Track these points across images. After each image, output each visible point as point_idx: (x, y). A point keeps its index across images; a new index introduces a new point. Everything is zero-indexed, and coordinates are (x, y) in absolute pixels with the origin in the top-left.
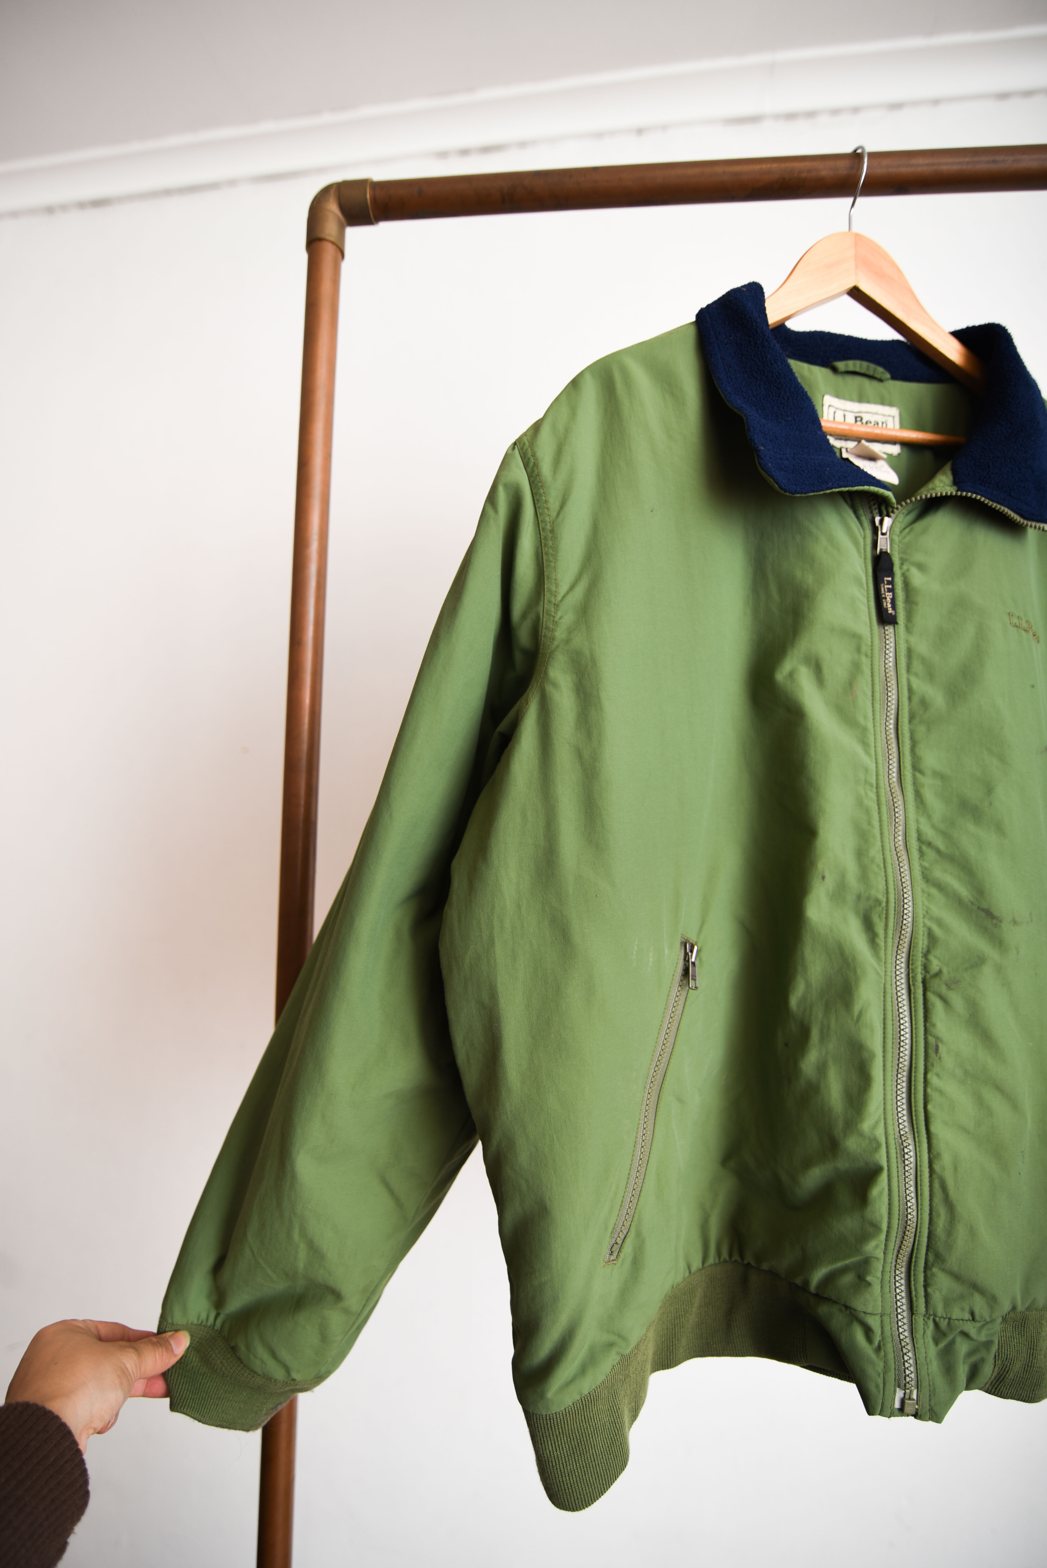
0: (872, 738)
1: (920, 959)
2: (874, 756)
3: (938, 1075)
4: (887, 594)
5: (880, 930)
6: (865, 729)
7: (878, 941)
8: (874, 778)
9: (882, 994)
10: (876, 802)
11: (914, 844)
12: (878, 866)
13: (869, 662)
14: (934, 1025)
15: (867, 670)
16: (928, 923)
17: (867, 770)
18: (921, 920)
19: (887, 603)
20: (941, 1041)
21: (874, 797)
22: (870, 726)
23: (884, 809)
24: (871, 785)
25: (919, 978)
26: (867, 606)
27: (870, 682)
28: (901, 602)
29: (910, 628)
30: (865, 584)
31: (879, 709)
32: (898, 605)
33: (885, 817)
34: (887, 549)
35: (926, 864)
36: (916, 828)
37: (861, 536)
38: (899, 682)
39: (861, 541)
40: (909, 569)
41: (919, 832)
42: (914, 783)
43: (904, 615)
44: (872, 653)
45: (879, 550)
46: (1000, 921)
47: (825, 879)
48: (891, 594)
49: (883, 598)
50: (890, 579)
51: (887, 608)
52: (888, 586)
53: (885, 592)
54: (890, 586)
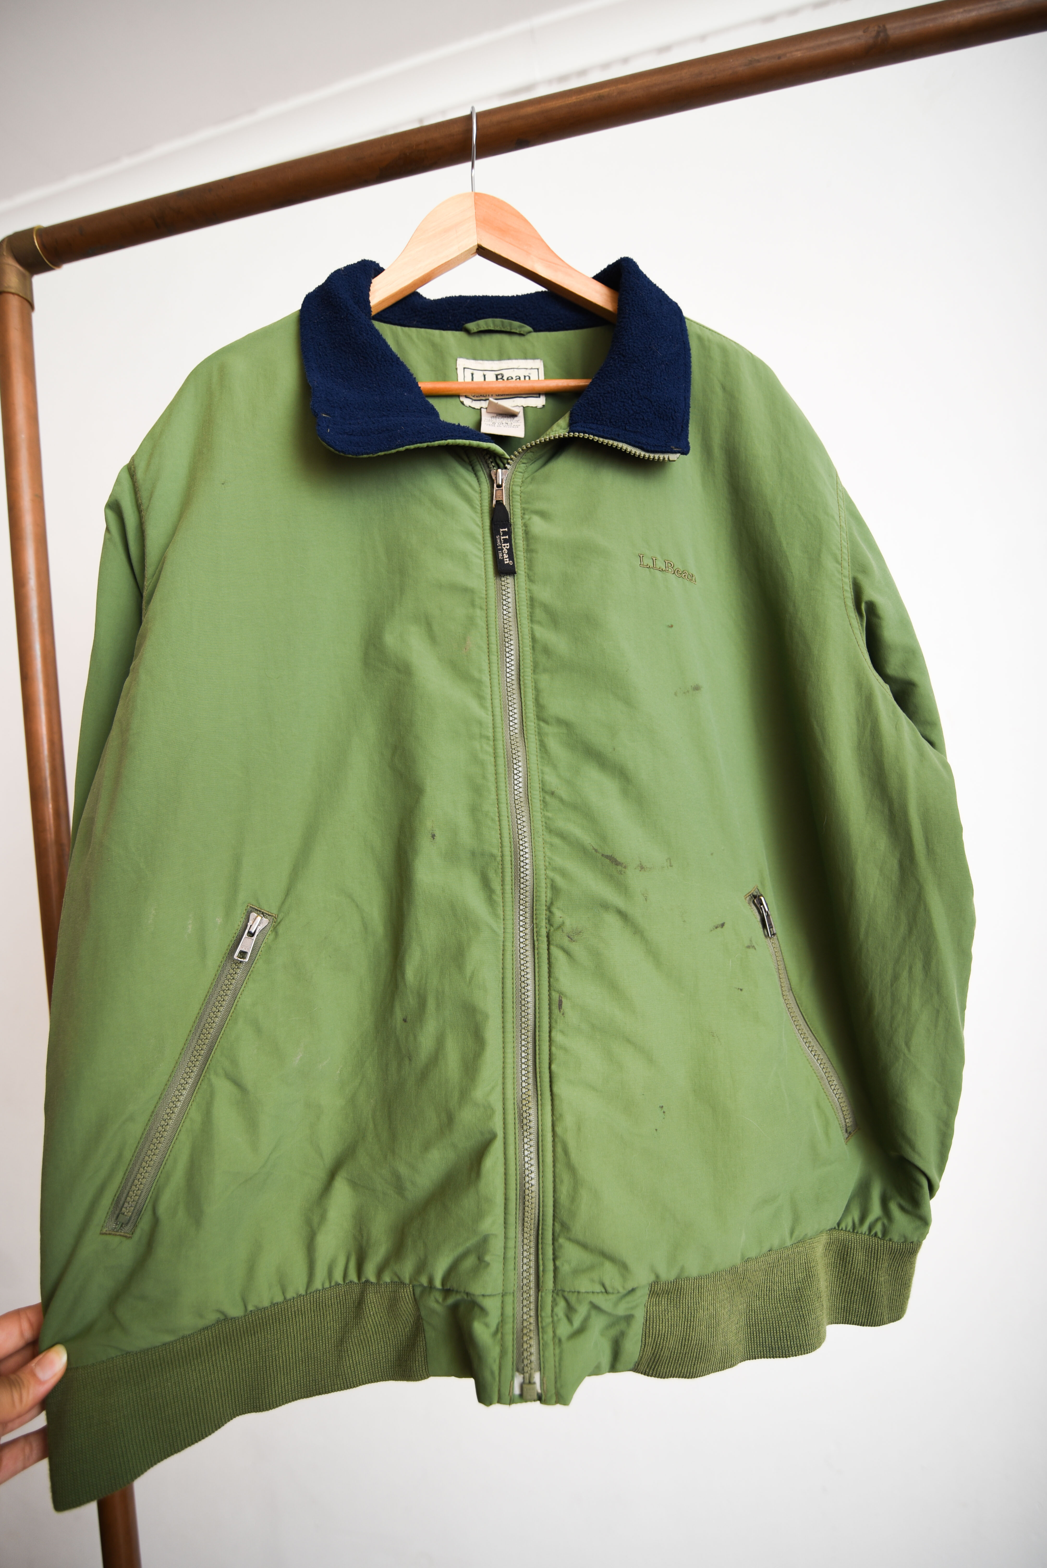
0: (488, 690)
1: (544, 912)
2: (490, 709)
3: (562, 1032)
4: (503, 545)
5: (497, 887)
6: (479, 682)
7: (495, 897)
8: (491, 730)
9: (501, 952)
10: (493, 755)
11: (536, 795)
12: (493, 820)
13: (485, 615)
14: (557, 980)
15: (482, 623)
16: (551, 874)
17: (480, 723)
18: (543, 872)
19: (503, 554)
20: (565, 996)
21: (491, 750)
23: (501, 761)
24: (488, 738)
25: (544, 932)
26: (483, 559)
27: (485, 635)
28: (520, 551)
29: (532, 578)
30: (480, 538)
31: (496, 661)
32: (516, 555)
33: (501, 769)
34: (502, 501)
35: (549, 814)
36: (540, 778)
37: (476, 491)
38: (519, 633)
39: (475, 496)
40: (529, 519)
41: (543, 782)
42: (539, 733)
43: (523, 564)
44: (487, 606)
45: (494, 502)
46: (625, 867)
47: (435, 837)
48: (508, 544)
49: (500, 550)
50: (506, 530)
51: (503, 559)
52: (504, 537)
53: (501, 543)
54: (507, 537)
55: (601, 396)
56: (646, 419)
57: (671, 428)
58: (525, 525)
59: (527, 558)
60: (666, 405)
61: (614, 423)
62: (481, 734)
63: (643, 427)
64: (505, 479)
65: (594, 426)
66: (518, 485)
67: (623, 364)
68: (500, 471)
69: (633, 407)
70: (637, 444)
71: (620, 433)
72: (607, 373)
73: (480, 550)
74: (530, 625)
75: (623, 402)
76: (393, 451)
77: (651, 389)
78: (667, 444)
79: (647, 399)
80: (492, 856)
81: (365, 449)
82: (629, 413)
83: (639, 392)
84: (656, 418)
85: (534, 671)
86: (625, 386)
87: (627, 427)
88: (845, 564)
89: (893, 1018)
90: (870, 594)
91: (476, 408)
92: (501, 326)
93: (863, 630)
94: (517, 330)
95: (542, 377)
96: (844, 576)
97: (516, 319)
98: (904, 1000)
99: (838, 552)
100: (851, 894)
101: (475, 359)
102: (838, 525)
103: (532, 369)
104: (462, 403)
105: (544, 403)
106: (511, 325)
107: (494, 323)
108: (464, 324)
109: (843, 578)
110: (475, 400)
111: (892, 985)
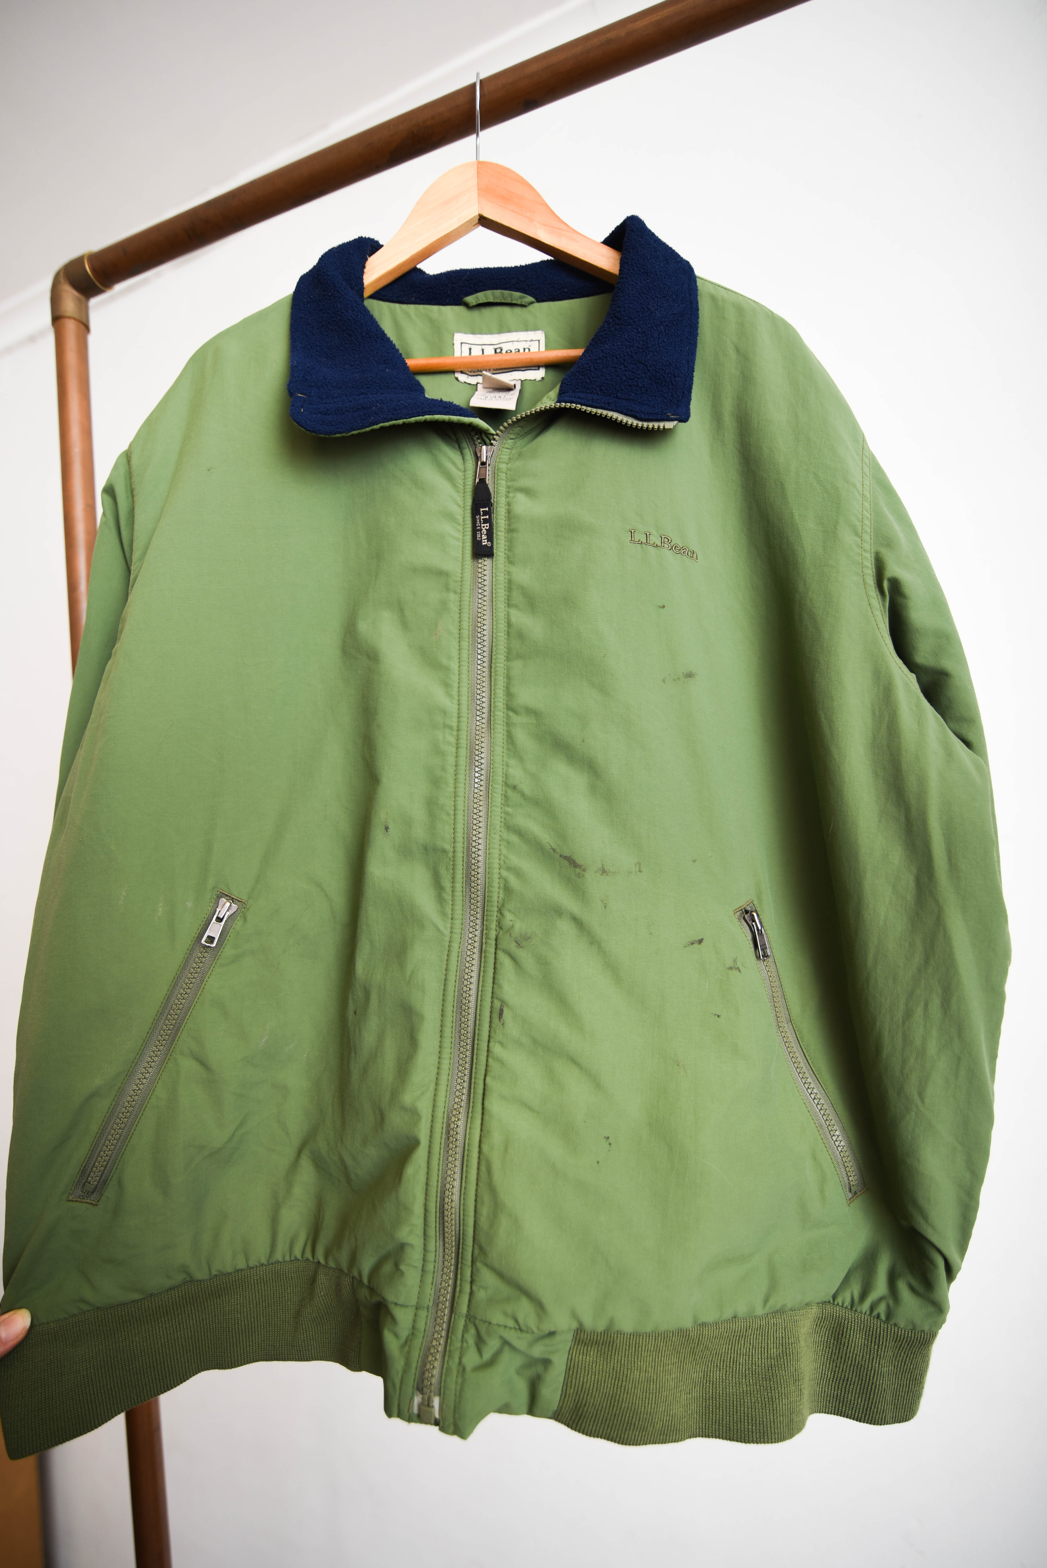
0: (456, 678)
1: (495, 914)
2: (456, 697)
3: (501, 1043)
4: (482, 525)
5: (447, 885)
6: (447, 669)
7: (445, 895)
8: (455, 720)
9: (446, 952)
10: (455, 745)
11: (498, 789)
12: (448, 814)
13: (458, 599)
14: (500, 987)
15: (454, 608)
16: (505, 873)
17: (444, 712)
18: (496, 871)
19: (481, 535)
20: (507, 1005)
21: (453, 740)
22: (454, 666)
23: (463, 752)
24: (451, 728)
25: (493, 934)
26: (461, 540)
27: (457, 620)
28: (500, 531)
29: (512, 559)
30: (460, 518)
31: (467, 648)
32: (497, 535)
33: (463, 761)
34: (485, 479)
35: (509, 810)
36: (505, 771)
37: (459, 470)
38: (494, 617)
39: (458, 474)
40: (513, 497)
41: (506, 776)
42: (507, 723)
43: (503, 545)
44: (461, 589)
45: (477, 480)
46: (584, 870)
47: (388, 830)
48: (488, 525)
49: (478, 530)
50: (487, 509)
51: (482, 540)
52: (485, 517)
53: (480, 523)
54: (487, 517)
55: (592, 362)
56: (640, 385)
57: (669, 394)
58: (509, 504)
59: (507, 538)
60: (664, 369)
61: (605, 391)
62: (444, 723)
63: (636, 394)
64: (489, 454)
65: (583, 395)
66: (504, 462)
67: (618, 327)
68: (484, 447)
69: (626, 373)
70: (629, 413)
71: (611, 402)
72: (600, 338)
73: (459, 531)
74: (507, 609)
75: (615, 368)
76: (367, 429)
77: (646, 353)
78: (664, 411)
79: (642, 363)
80: (444, 851)
81: (338, 428)
82: (621, 380)
83: (632, 356)
84: (652, 384)
85: (508, 659)
86: (617, 351)
87: (619, 395)
88: (867, 537)
89: (904, 1061)
90: (893, 570)
91: (472, 383)
92: (501, 298)
93: (885, 612)
94: (518, 301)
95: (543, 348)
96: (865, 551)
97: (517, 290)
98: (918, 1042)
99: (858, 524)
100: (858, 914)
101: (473, 333)
102: (859, 494)
103: (532, 340)
104: (457, 379)
105: (543, 376)
106: (511, 296)
107: (493, 295)
108: (463, 298)
109: (863, 553)
110: (471, 376)
111: (904, 1024)
